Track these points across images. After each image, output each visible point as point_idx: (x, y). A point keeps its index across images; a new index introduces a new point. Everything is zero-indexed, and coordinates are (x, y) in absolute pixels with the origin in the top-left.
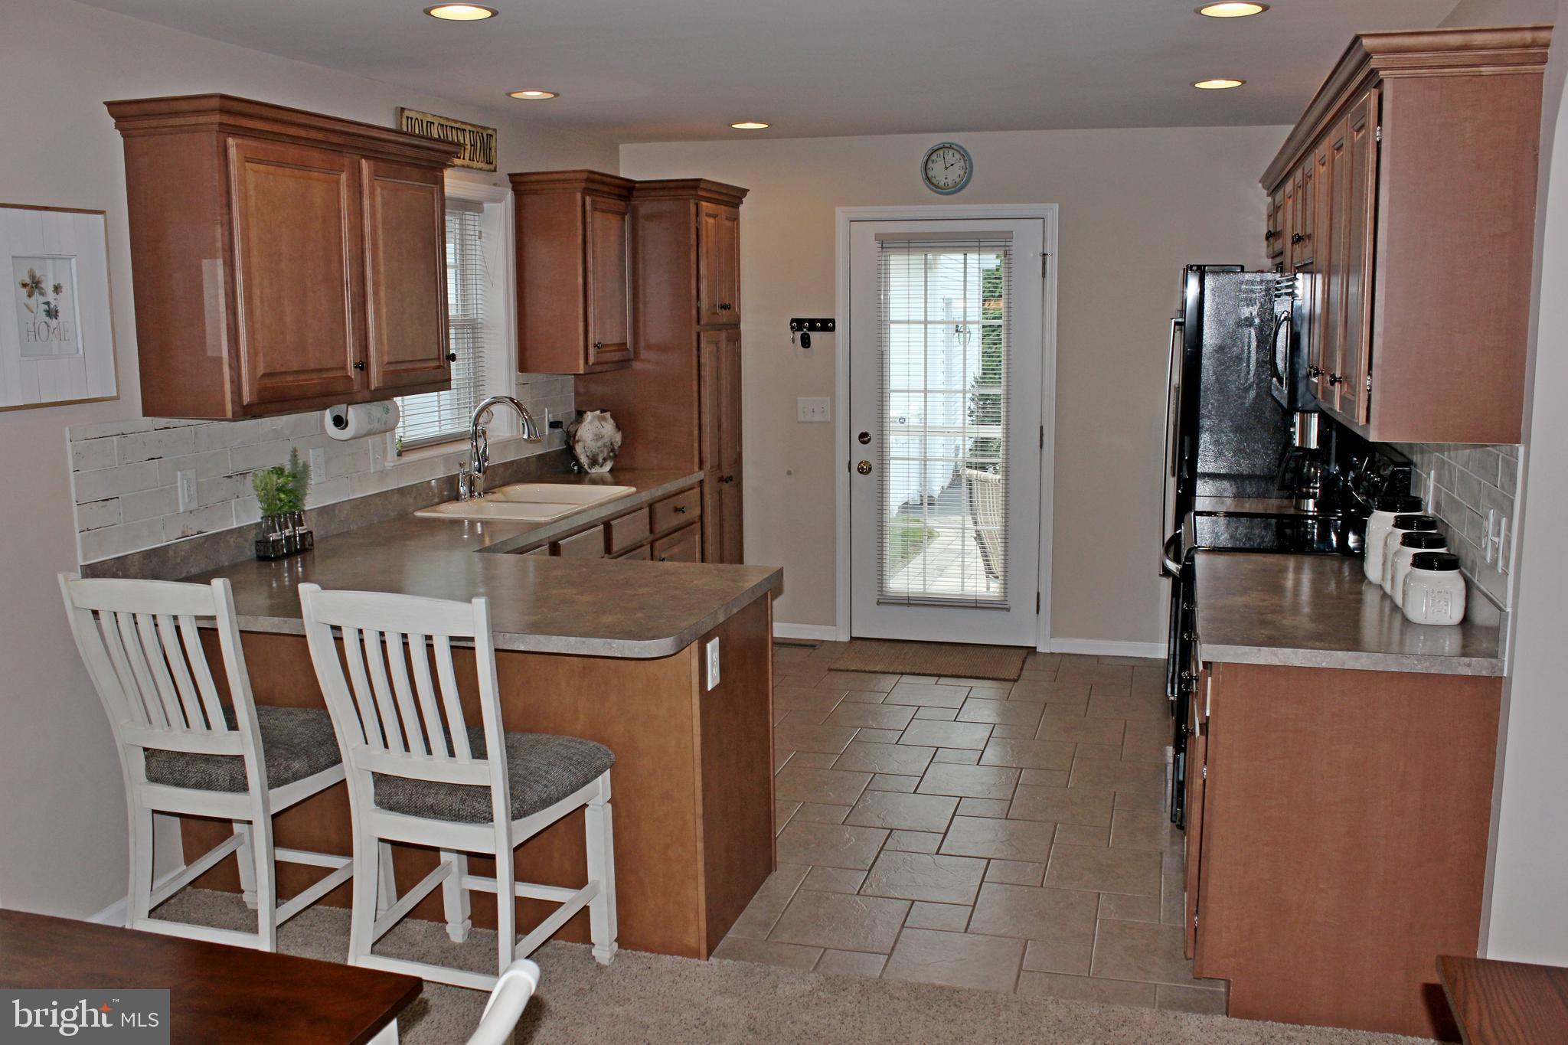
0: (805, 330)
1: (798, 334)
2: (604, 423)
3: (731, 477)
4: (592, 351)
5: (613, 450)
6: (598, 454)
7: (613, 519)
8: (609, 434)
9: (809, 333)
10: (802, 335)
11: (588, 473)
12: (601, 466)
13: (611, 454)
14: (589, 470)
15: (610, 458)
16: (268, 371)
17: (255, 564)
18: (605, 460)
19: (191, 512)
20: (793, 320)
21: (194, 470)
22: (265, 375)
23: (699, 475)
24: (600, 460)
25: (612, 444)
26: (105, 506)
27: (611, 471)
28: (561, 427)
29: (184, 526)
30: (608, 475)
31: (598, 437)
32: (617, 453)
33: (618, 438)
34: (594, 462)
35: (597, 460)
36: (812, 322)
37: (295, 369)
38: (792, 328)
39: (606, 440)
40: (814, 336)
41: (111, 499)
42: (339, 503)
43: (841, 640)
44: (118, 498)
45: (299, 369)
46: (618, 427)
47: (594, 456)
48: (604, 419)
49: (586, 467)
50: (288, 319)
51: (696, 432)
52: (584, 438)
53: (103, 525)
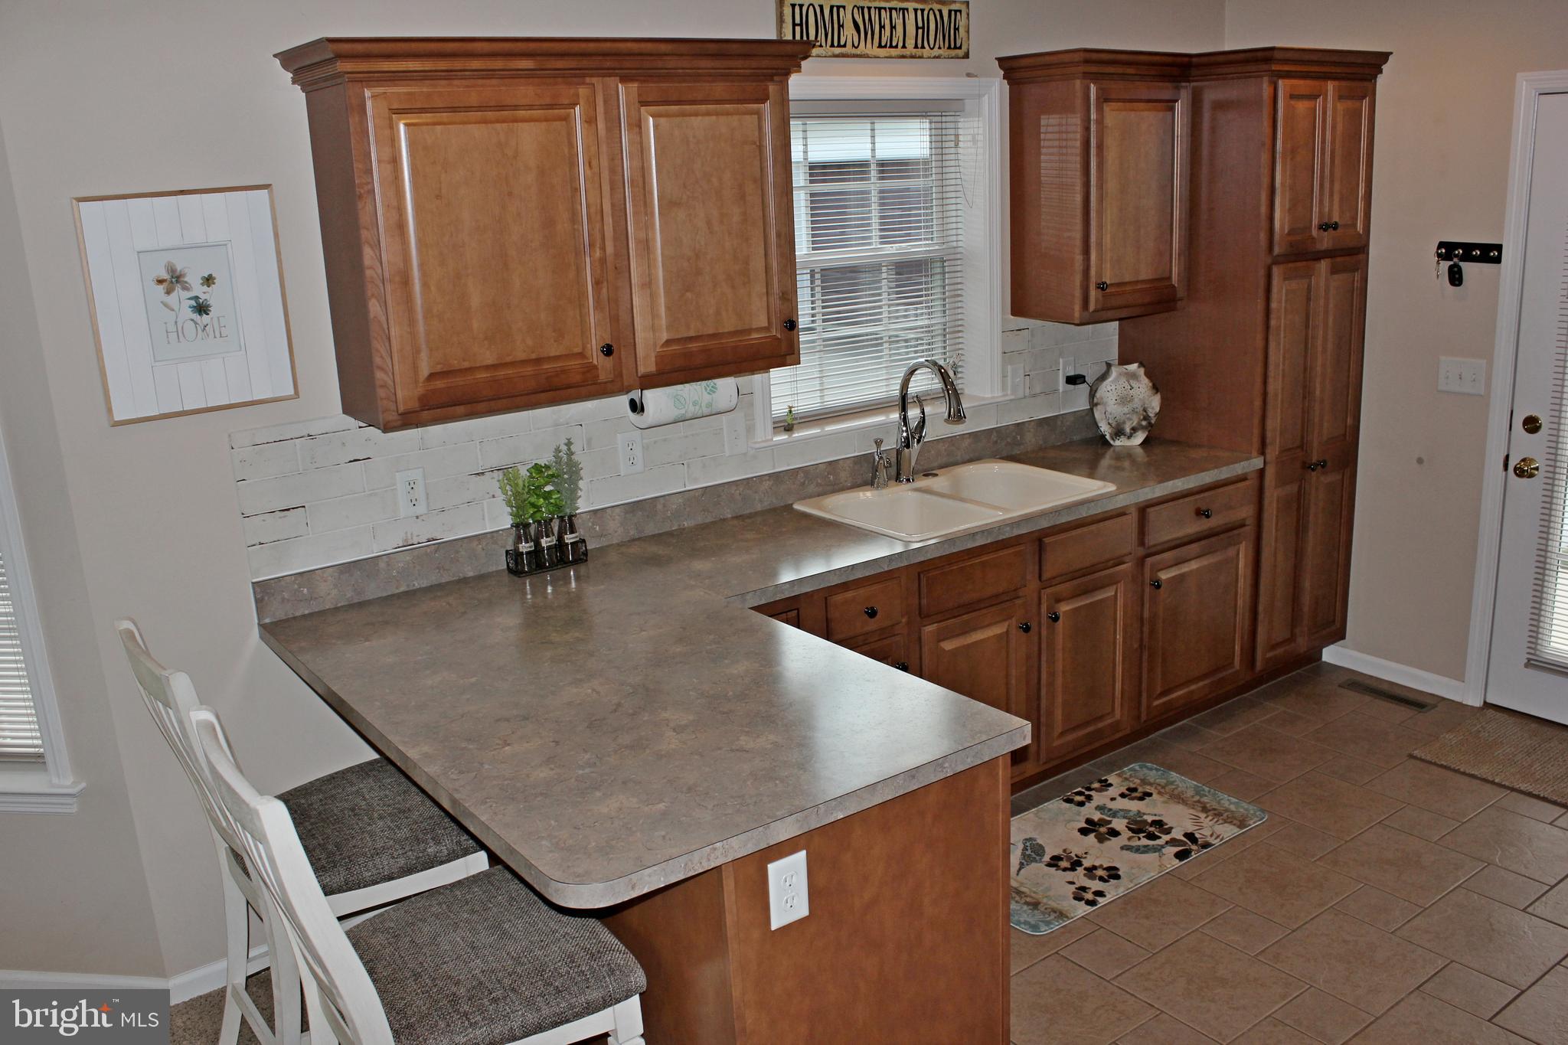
0: (1456, 260)
1: (1445, 265)
2: (1134, 384)
3: (1325, 462)
4: (1093, 293)
5: (1146, 418)
6: (1124, 423)
7: (1047, 535)
8: (1141, 397)
9: (1461, 264)
10: (1451, 268)
11: (1111, 445)
12: (1129, 438)
13: (1144, 423)
14: (1112, 442)
15: (1143, 428)
16: (439, 368)
17: (506, 578)
18: (1134, 430)
19: (417, 517)
20: (1441, 245)
21: (421, 470)
22: (432, 376)
23: (1257, 463)
24: (1128, 430)
25: (1145, 410)
26: (285, 517)
27: (1145, 443)
28: (1084, 381)
29: (406, 533)
30: (1140, 451)
31: (1124, 400)
32: (1153, 422)
33: (1155, 404)
34: (1118, 432)
35: (1123, 429)
36: (1468, 247)
37: (489, 362)
38: (1439, 255)
39: (1137, 404)
40: (1467, 267)
41: (293, 508)
42: (664, 496)
43: (1470, 703)
44: (304, 507)
45: (496, 362)
46: (1156, 388)
47: (1118, 424)
48: (1133, 376)
49: (1108, 437)
50: (475, 301)
51: (1258, 403)
52: (1105, 400)
53: (282, 538)
